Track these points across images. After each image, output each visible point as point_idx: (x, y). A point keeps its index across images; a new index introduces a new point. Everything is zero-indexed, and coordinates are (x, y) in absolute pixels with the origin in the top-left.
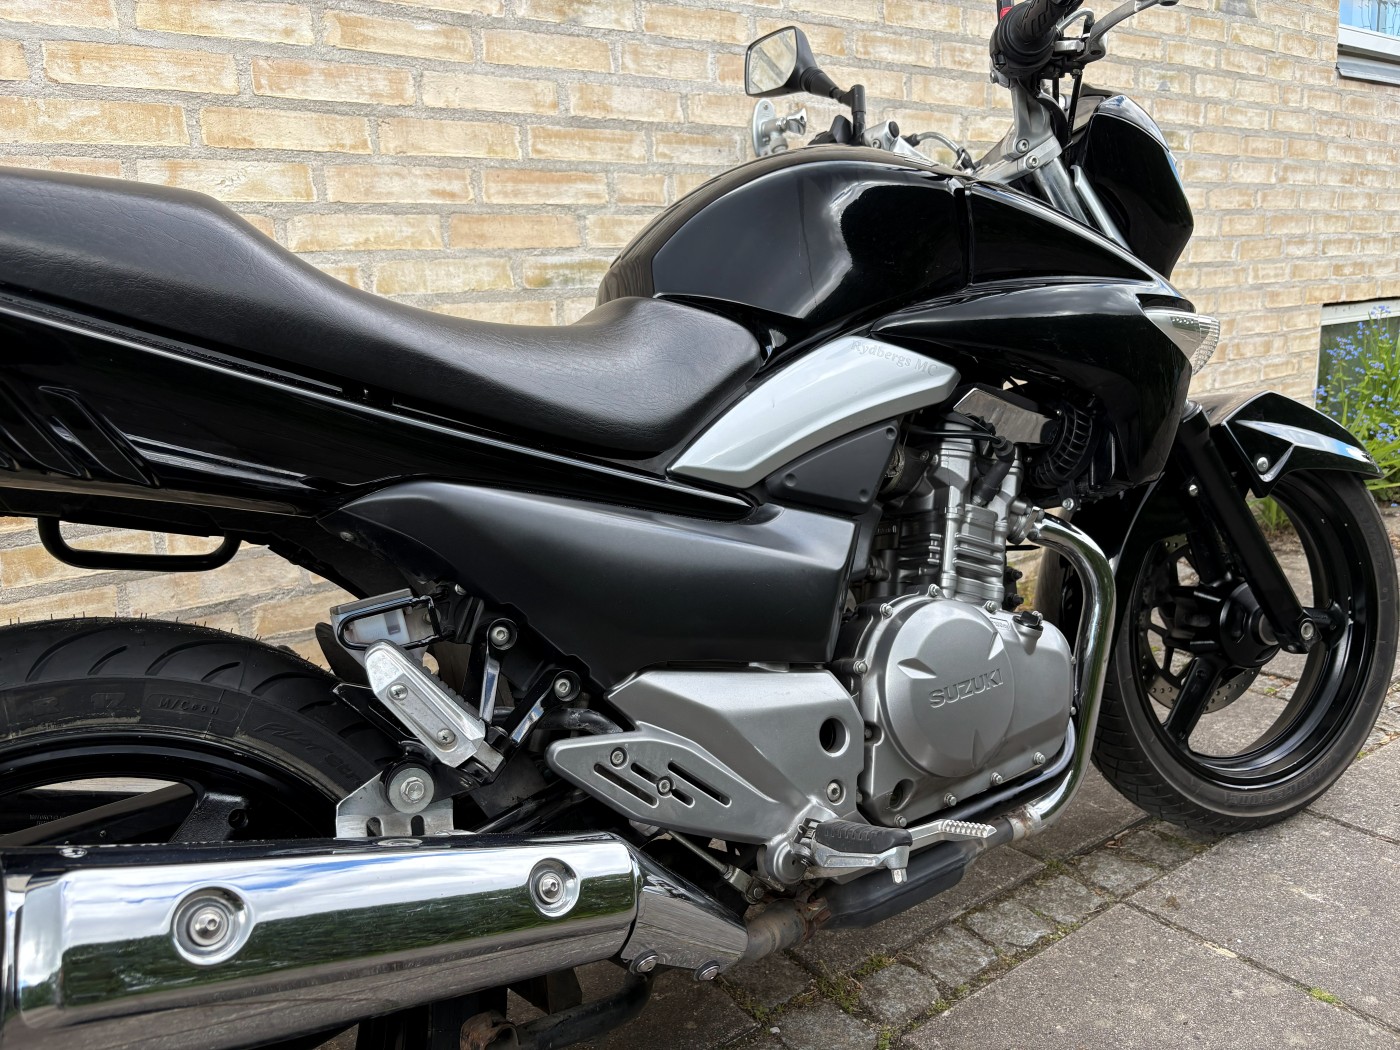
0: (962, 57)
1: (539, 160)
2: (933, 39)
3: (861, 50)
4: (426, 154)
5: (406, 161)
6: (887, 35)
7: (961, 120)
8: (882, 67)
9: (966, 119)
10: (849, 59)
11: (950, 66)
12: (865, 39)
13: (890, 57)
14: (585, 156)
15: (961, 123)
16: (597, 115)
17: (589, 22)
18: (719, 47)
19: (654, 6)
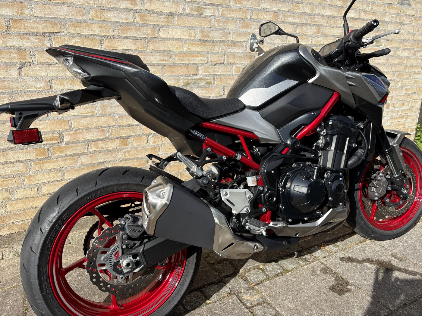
0: (314, 20)
1: (189, 51)
2: (305, 15)
4: (160, 50)
5: (154, 52)
6: (291, 14)
8: (289, 23)
10: (279, 22)
11: (309, 23)
12: (284, 15)
13: (291, 21)
14: (202, 50)
15: (312, 39)
16: (206, 39)
17: (206, 14)
18: (242, 19)
19: (224, 8)
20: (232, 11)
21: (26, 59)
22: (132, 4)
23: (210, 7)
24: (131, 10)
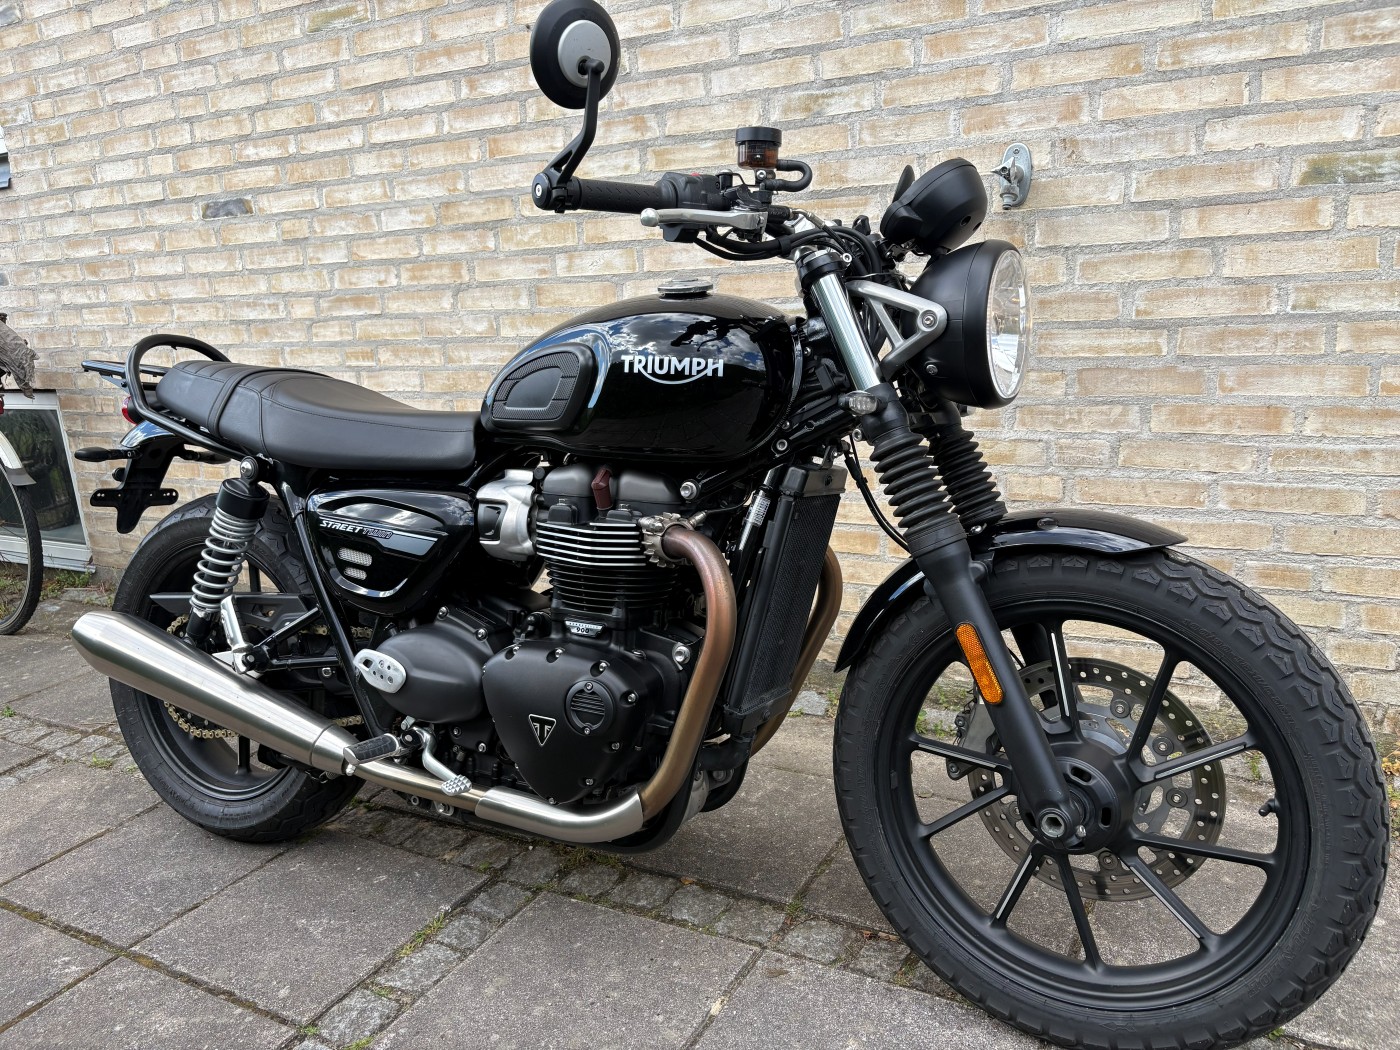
0: (1372, 28)
2: (1307, 18)
3: (1169, 61)
6: (1216, 34)
7: (1362, 112)
8: (1204, 73)
9: (1376, 108)
10: (1147, 75)
11: (1340, 47)
12: (1175, 46)
13: (1219, 59)
15: (1363, 117)
17: (831, 111)
18: (964, 103)
19: (894, 82)
20: (925, 83)
21: (460, 277)
22: (636, 129)
23: (845, 89)
24: (634, 144)
